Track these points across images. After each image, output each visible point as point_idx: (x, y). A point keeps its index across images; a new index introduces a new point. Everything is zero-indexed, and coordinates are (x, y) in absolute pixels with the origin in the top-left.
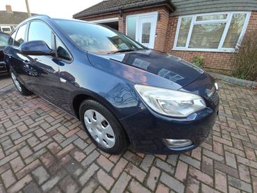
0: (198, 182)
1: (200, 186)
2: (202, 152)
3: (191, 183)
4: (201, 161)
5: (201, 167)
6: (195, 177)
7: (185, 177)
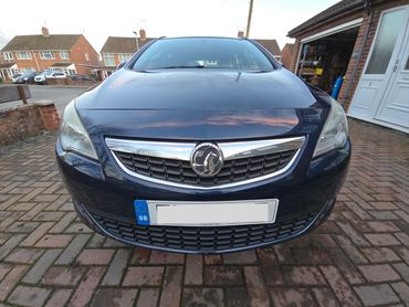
0: (74, 283)
1: (68, 287)
2: (146, 287)
3: (73, 272)
4: (120, 286)
5: (107, 287)
6: (84, 278)
7: (84, 262)
